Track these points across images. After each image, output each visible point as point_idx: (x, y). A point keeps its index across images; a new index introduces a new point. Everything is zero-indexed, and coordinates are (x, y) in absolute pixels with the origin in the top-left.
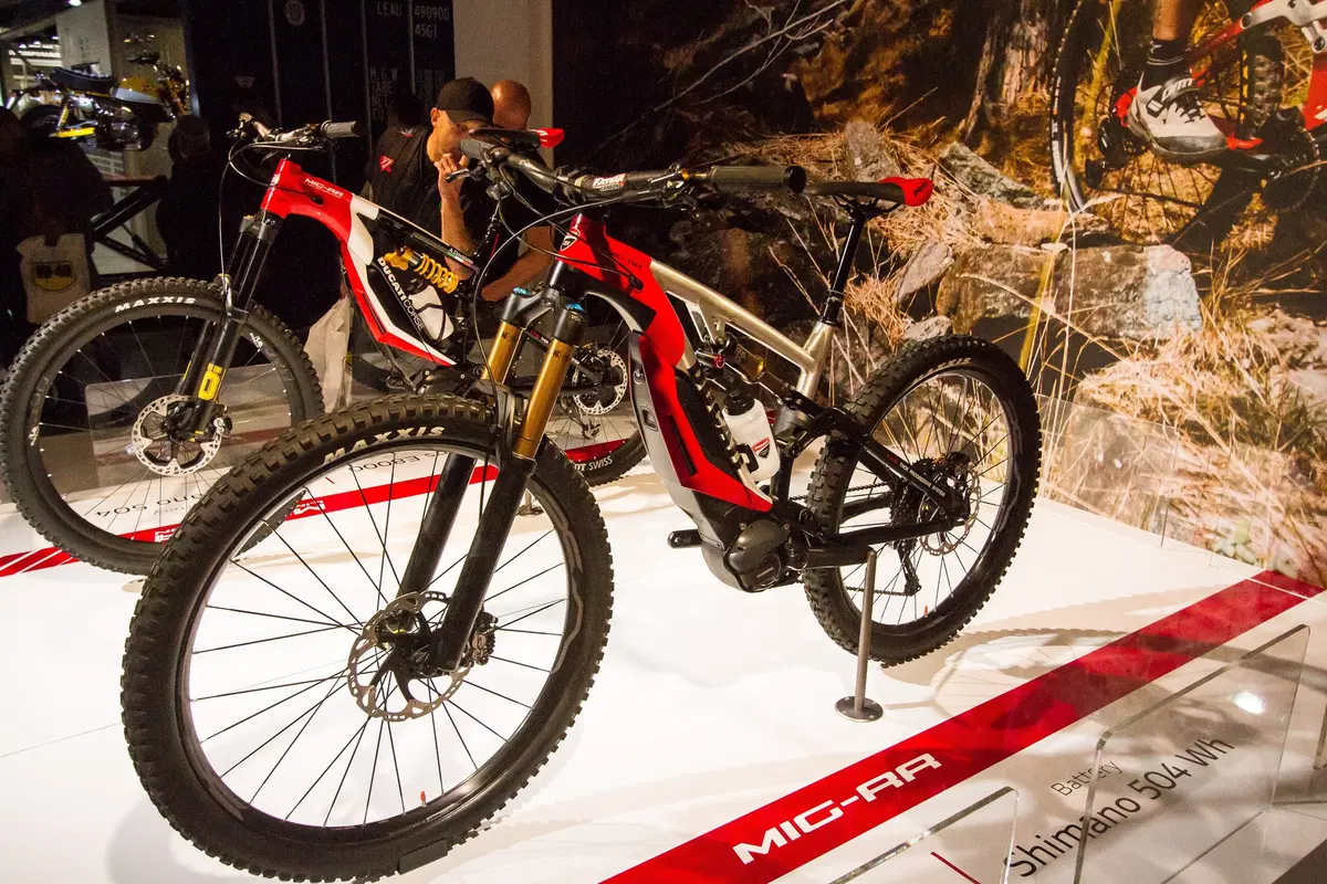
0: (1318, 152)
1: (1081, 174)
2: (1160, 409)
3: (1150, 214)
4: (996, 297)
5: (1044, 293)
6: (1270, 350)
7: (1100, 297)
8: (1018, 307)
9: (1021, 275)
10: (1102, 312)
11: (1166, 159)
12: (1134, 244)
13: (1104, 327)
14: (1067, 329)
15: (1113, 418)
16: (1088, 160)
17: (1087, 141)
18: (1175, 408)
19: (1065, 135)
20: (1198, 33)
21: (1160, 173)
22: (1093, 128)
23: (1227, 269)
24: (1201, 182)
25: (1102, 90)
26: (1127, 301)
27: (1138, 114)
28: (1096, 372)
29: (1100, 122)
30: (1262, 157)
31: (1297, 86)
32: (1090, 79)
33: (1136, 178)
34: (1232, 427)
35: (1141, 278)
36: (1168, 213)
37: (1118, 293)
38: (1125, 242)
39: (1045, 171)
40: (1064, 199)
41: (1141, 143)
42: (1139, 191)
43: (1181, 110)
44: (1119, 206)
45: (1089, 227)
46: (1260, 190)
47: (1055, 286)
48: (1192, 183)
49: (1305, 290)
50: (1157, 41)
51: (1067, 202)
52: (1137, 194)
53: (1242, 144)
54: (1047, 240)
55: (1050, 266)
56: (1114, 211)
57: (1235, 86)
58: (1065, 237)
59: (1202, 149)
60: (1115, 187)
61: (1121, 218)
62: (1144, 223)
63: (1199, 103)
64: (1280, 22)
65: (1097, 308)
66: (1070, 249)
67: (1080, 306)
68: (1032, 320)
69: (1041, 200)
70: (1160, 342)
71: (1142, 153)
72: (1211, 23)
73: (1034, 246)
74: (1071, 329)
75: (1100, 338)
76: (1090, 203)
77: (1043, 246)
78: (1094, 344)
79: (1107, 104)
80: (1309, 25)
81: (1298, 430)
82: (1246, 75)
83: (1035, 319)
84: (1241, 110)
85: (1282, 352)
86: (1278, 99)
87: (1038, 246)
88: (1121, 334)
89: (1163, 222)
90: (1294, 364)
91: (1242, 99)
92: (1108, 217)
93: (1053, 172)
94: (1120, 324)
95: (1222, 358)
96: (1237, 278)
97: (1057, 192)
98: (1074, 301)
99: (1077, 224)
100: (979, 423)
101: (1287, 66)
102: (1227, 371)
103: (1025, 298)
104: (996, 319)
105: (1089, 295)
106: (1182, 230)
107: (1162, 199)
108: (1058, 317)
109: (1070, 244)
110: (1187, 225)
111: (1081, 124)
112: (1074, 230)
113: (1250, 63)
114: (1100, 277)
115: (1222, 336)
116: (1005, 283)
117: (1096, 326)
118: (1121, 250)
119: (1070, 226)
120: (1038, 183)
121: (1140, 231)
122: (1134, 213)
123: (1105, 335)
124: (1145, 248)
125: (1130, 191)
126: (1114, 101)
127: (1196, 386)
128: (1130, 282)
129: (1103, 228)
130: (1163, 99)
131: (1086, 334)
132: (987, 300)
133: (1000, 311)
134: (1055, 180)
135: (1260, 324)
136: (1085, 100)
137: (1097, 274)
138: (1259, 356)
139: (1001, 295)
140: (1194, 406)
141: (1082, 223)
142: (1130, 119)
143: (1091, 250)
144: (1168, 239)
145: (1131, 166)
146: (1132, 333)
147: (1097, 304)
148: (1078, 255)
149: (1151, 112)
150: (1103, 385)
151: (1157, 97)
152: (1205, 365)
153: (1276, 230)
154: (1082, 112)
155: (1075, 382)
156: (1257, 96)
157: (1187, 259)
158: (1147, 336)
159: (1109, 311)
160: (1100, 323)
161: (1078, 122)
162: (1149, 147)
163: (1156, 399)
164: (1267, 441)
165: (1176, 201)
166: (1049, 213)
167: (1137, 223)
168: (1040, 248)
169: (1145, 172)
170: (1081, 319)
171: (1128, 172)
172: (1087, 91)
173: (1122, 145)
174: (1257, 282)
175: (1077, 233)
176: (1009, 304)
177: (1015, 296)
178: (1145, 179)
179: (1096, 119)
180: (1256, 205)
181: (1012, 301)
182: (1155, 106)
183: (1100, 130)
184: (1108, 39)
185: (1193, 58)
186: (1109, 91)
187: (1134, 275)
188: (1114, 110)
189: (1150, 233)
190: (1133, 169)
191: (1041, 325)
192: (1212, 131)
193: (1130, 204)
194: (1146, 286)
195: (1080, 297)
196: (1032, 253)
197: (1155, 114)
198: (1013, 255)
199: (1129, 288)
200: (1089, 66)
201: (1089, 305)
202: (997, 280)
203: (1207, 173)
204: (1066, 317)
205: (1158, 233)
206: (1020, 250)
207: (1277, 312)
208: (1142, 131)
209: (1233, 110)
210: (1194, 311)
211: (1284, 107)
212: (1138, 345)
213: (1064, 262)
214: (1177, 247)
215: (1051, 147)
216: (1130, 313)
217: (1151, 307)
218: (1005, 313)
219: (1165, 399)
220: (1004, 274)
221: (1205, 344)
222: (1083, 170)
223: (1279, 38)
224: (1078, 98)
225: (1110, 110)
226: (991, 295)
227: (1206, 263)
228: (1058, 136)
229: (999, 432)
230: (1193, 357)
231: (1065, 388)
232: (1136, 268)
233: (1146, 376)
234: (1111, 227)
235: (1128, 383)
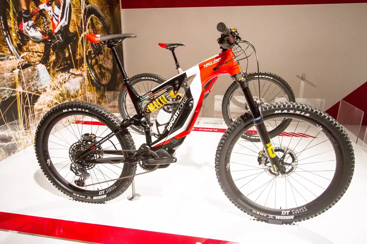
0: (57, 39)
1: (17, 47)
2: (50, 103)
3: (35, 56)
4: (4, 93)
5: (18, 86)
6: (61, 81)
7: (32, 81)
8: (12, 93)
9: (10, 83)
10: (33, 85)
11: (34, 42)
12: (34, 65)
13: (35, 89)
14: (27, 94)
15: (43, 111)
16: (17, 44)
17: (15, 37)
18: (52, 101)
19: (9, 36)
20: (31, 9)
21: (34, 46)
22: (15, 33)
23: (51, 66)
24: (42, 47)
25: (15, 22)
26: (37, 80)
27: (25, 30)
28: (37, 102)
29: (17, 32)
30: (50, 40)
31: (50, 25)
32: (10, 19)
33: (30, 47)
34: (61, 100)
35: (38, 73)
36: (39, 56)
37: (35, 79)
38: (32, 65)
39: (6, 48)
40: (14, 56)
41: (28, 38)
42: (31, 51)
43: (34, 29)
44: (28, 55)
45: (23, 63)
46: (51, 48)
47: (20, 83)
48: (40, 48)
49: (62, 67)
50: (23, 10)
51: (16, 56)
52: (31, 52)
53: (46, 38)
54: (14, 69)
55: (17, 77)
56: (28, 57)
57: (41, 24)
58: (18, 67)
59: (40, 39)
60: (26, 50)
61: (30, 59)
62: (35, 59)
63: (36, 27)
64: (44, 10)
65: (32, 85)
66: (21, 70)
67: (28, 86)
68: (17, 95)
69: (8, 57)
70: (46, 88)
71: (29, 40)
72: (33, 7)
73: (11, 72)
74: (28, 93)
75: (34, 92)
76: (22, 56)
77: (13, 71)
78: (34, 94)
79: (17, 26)
80: (48, 11)
81: (68, 95)
82: (43, 22)
83: (18, 94)
84: (44, 30)
85: (63, 81)
86: (48, 27)
87: (12, 72)
88: (38, 89)
89: (38, 58)
90: (65, 82)
91: (43, 27)
92: (27, 59)
93: (9, 48)
94: (37, 87)
95: (56, 86)
96: (53, 68)
97: (12, 54)
98: (26, 85)
99: (20, 63)
100: (13, 136)
101: (48, 20)
102: (57, 89)
103: (13, 89)
104: (7, 100)
105: (29, 82)
106: (42, 59)
107: (36, 52)
108: (24, 91)
109: (20, 69)
110: (42, 58)
111: (12, 32)
112: (20, 64)
113: (42, 18)
114: (30, 76)
115: (54, 81)
116: (6, 87)
117: (33, 90)
118: (32, 67)
119: (19, 64)
120: (5, 52)
121: (35, 61)
122: (32, 57)
123: (35, 91)
124: (37, 66)
125: (29, 51)
126: (18, 25)
127: (54, 94)
128: (36, 75)
129: (26, 62)
130: (29, 26)
131: (31, 93)
132: (2, 95)
133: (7, 97)
134: (10, 50)
135: (59, 76)
136: (11, 25)
137: (29, 75)
138: (60, 83)
139: (6, 91)
140: (55, 99)
141: (21, 62)
142: (24, 31)
143: (26, 69)
144: (40, 62)
145: (28, 44)
146: (40, 88)
147: (31, 83)
148: (23, 71)
149: (28, 29)
150: (39, 104)
151: (28, 25)
152: (54, 89)
153: (56, 56)
154: (11, 28)
155: (33, 107)
156: (45, 26)
157: (45, 66)
158: (43, 87)
159: (34, 84)
160: (33, 89)
161: (11, 32)
162: (30, 39)
163: (49, 101)
164: (65, 99)
165: (39, 52)
166: (12, 61)
167: (33, 59)
168: (13, 72)
169: (31, 46)
170: (29, 89)
171: (27, 46)
172: (11, 22)
173: (24, 38)
174: (56, 68)
175: (21, 65)
176: (9, 93)
177: (10, 90)
178: (32, 47)
179: (16, 31)
180: (52, 51)
181: (10, 92)
182: (28, 28)
183: (17, 34)
184: (11, 7)
185: (32, 16)
186: (16, 22)
187: (37, 73)
188: (19, 28)
189: (36, 62)
190: (28, 45)
191: (20, 95)
192: (41, 35)
193: (31, 55)
194: (40, 75)
195: (27, 83)
196: (11, 75)
197: (29, 30)
198: (5, 77)
199: (37, 76)
200: (9, 14)
201: (30, 85)
202: (3, 87)
203: (42, 45)
204: (25, 90)
205: (38, 61)
206: (7, 75)
207: (60, 73)
208: (27, 34)
209: (43, 29)
210: (49, 78)
211: (50, 29)
212: (42, 90)
213: (20, 75)
214: (43, 64)
215: (6, 40)
216: (39, 83)
217: (42, 80)
218: (9, 97)
219: (50, 100)
220: (4, 84)
221: (53, 85)
222: (17, 46)
223: (45, 13)
224: (9, 24)
225: (18, 28)
226: (2, 93)
227: (48, 66)
228: (7, 36)
229: (20, 134)
230: (52, 88)
231: (31, 110)
232: (36, 71)
233: (46, 97)
234: (28, 62)
235: (43, 101)
